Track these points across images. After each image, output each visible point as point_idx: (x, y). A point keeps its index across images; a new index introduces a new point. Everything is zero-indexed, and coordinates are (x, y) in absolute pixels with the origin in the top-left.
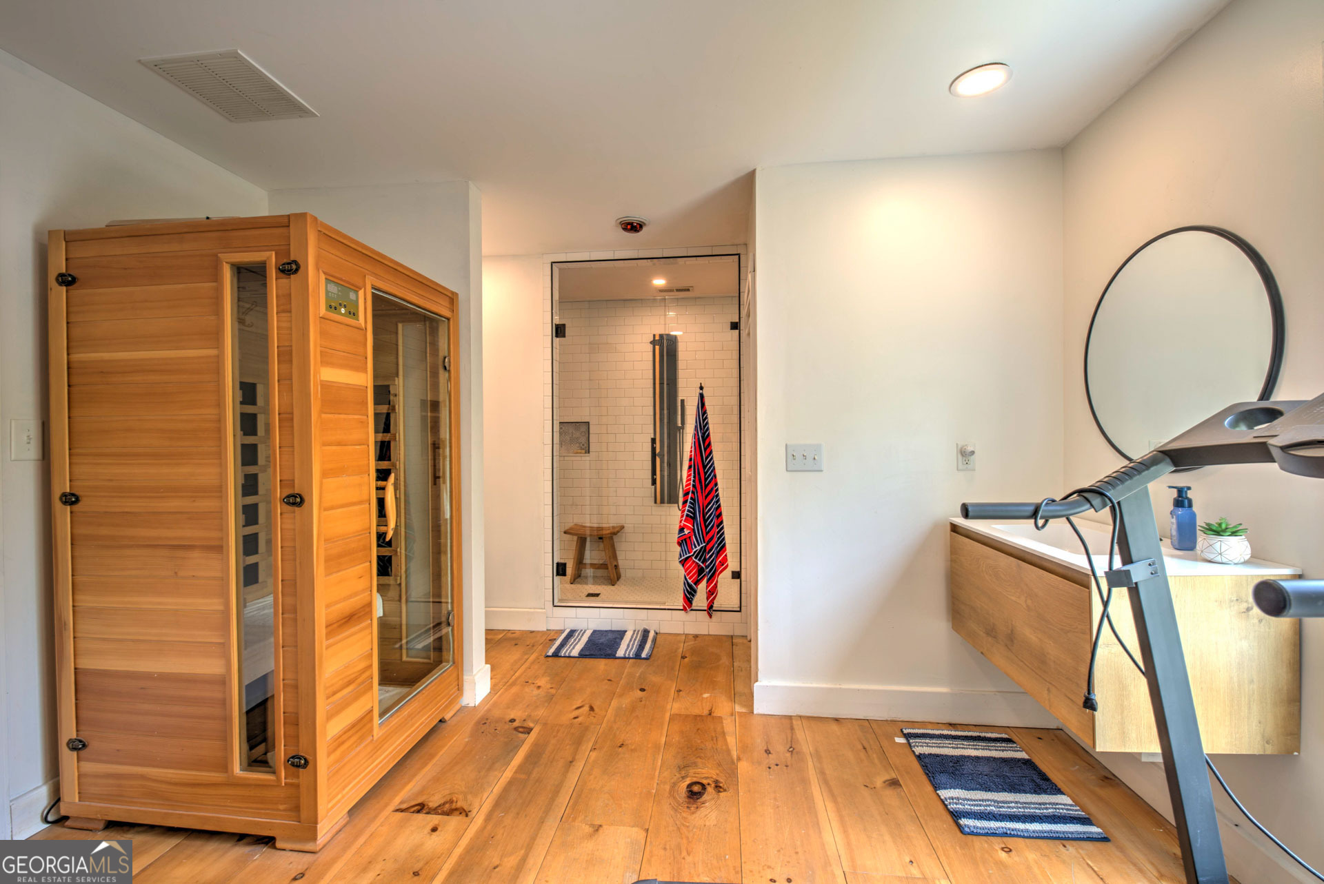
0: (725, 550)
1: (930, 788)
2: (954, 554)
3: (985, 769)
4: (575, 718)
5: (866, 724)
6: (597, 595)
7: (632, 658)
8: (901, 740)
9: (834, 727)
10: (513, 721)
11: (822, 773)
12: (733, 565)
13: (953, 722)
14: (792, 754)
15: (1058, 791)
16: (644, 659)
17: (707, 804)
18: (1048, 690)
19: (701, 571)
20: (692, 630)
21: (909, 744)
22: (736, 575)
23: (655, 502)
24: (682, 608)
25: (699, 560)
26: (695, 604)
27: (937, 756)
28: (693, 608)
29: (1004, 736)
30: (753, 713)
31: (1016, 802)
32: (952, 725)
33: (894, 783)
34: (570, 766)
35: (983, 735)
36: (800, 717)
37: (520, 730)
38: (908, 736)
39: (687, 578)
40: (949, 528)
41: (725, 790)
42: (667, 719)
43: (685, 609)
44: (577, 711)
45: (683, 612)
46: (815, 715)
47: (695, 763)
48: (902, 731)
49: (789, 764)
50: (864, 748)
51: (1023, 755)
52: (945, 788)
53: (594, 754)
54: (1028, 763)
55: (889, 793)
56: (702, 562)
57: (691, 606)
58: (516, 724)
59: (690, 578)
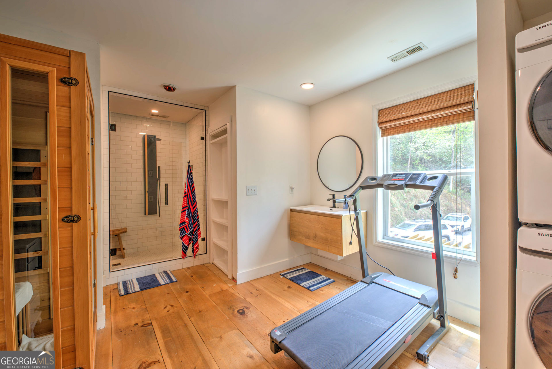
0: (200, 230)
1: (297, 285)
2: (291, 218)
3: (305, 276)
4: (168, 311)
5: (270, 276)
6: (119, 264)
7: (169, 283)
8: (282, 277)
9: (263, 280)
10: (136, 324)
11: (271, 292)
12: (203, 235)
13: (289, 268)
14: (259, 291)
15: (321, 275)
16: (175, 282)
17: (249, 313)
18: (328, 247)
19: (190, 239)
20: (186, 266)
21: (285, 277)
22: (203, 239)
23: (145, 214)
24: (181, 257)
25: (190, 235)
26: (188, 255)
27: (294, 277)
28: (187, 256)
29: (302, 267)
30: (236, 285)
31: (316, 280)
32: (289, 269)
33: (289, 287)
34: (187, 326)
35: (298, 269)
36: (251, 281)
37: (145, 326)
38: (283, 275)
39: (185, 244)
40: (289, 210)
41: (250, 308)
42: (208, 297)
43: (183, 258)
44: (165, 309)
45: (182, 259)
46: (255, 279)
47: (233, 305)
48: (280, 275)
49: (260, 294)
50: (275, 282)
51: (309, 270)
52: (301, 283)
53: (192, 319)
54: (311, 271)
55: (290, 290)
56: (192, 236)
57: (186, 256)
58: (140, 325)
59: (186, 244)
